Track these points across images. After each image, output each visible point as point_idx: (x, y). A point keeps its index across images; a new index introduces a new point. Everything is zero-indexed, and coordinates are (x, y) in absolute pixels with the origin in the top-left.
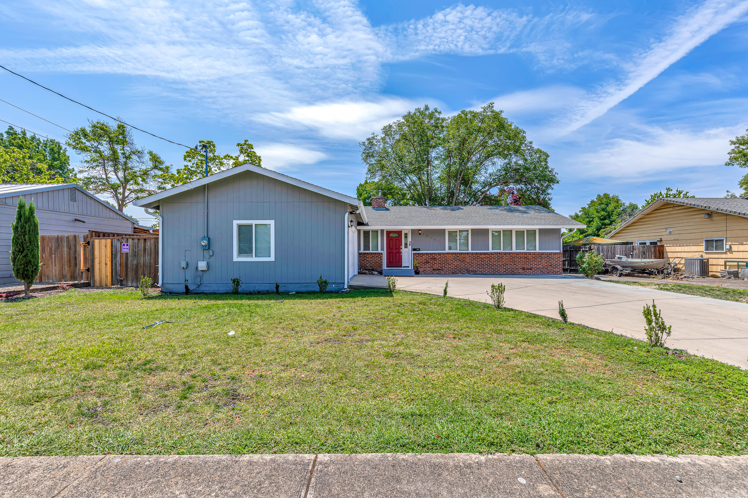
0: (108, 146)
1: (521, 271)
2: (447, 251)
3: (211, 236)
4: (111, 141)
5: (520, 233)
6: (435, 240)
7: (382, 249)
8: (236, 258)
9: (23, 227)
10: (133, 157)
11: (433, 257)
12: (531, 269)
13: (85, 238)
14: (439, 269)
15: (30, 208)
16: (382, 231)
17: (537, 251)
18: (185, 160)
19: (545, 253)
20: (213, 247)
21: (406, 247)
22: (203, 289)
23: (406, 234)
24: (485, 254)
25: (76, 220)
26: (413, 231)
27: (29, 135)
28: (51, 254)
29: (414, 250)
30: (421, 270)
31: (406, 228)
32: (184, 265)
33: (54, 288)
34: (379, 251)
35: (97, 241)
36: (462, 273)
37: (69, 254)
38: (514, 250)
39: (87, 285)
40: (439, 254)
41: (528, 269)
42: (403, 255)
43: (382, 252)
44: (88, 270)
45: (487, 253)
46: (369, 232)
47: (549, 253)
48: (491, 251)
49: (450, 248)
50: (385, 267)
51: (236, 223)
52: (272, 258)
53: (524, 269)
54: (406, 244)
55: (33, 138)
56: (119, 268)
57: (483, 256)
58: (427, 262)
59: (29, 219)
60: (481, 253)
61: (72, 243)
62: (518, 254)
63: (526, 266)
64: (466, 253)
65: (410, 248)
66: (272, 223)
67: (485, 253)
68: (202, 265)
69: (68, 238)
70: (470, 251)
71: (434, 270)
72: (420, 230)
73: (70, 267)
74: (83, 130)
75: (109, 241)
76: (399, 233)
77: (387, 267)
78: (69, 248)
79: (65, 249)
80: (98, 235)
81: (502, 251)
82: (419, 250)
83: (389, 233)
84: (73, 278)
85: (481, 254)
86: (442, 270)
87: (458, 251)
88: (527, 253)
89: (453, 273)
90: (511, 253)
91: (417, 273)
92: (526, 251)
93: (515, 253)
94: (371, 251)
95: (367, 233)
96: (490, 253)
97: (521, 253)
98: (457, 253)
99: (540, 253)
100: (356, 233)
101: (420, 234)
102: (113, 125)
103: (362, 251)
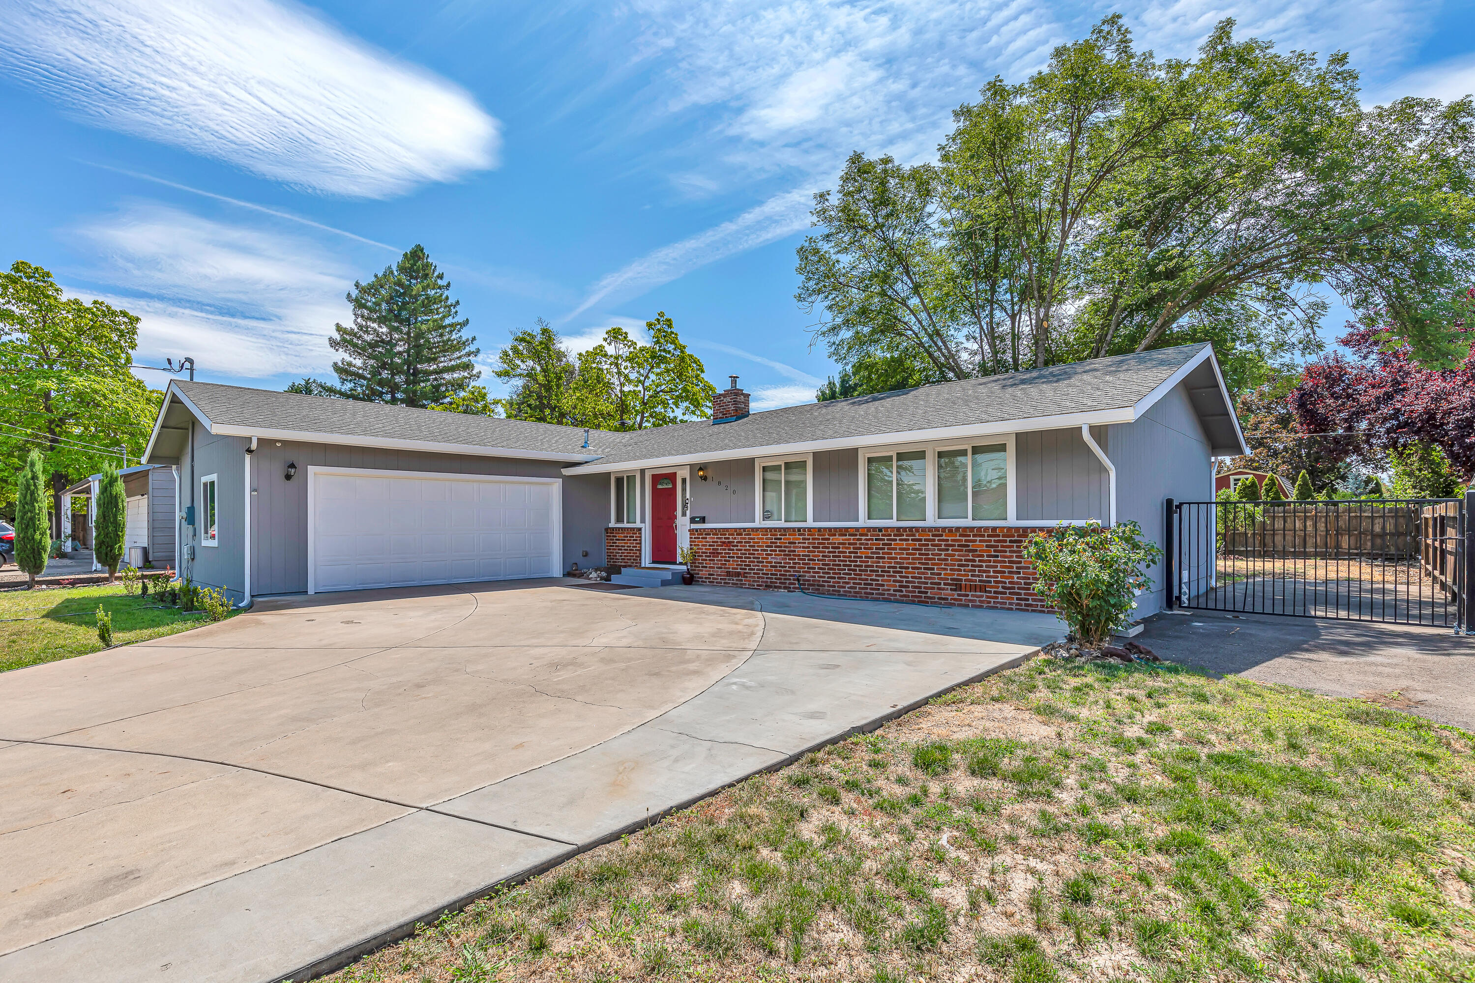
1: (947, 592)
2: (758, 521)
3: (195, 505)
5: (953, 460)
6: (734, 492)
7: (643, 521)
11: (727, 540)
12: (983, 589)
14: (738, 574)
16: (644, 473)
17: (1011, 520)
20: (196, 524)
21: (684, 514)
23: (683, 478)
24: (843, 531)
26: (693, 469)
29: (693, 520)
30: (704, 573)
34: (638, 524)
38: (931, 519)
40: (739, 532)
41: (975, 588)
42: (678, 532)
43: (642, 526)
45: (847, 529)
46: (623, 478)
48: (863, 521)
49: (767, 516)
53: (958, 587)
54: (685, 506)
57: (838, 539)
58: (715, 553)
60: (830, 529)
62: (937, 531)
63: (965, 576)
64: (794, 529)
65: (688, 513)
67: (840, 529)
70: (810, 523)
71: (729, 574)
72: (700, 468)
76: (672, 477)
81: (893, 523)
82: (704, 522)
83: (656, 479)
85: (832, 531)
86: (745, 575)
87: (782, 524)
88: (972, 529)
89: (768, 587)
90: (917, 529)
91: (689, 579)
92: (968, 522)
93: (930, 529)
94: (625, 525)
95: (619, 481)
96: (857, 529)
97: (950, 530)
98: (775, 529)
99: (1017, 529)
100: (555, 487)
101: (704, 478)
102: (537, 330)
103: (612, 524)
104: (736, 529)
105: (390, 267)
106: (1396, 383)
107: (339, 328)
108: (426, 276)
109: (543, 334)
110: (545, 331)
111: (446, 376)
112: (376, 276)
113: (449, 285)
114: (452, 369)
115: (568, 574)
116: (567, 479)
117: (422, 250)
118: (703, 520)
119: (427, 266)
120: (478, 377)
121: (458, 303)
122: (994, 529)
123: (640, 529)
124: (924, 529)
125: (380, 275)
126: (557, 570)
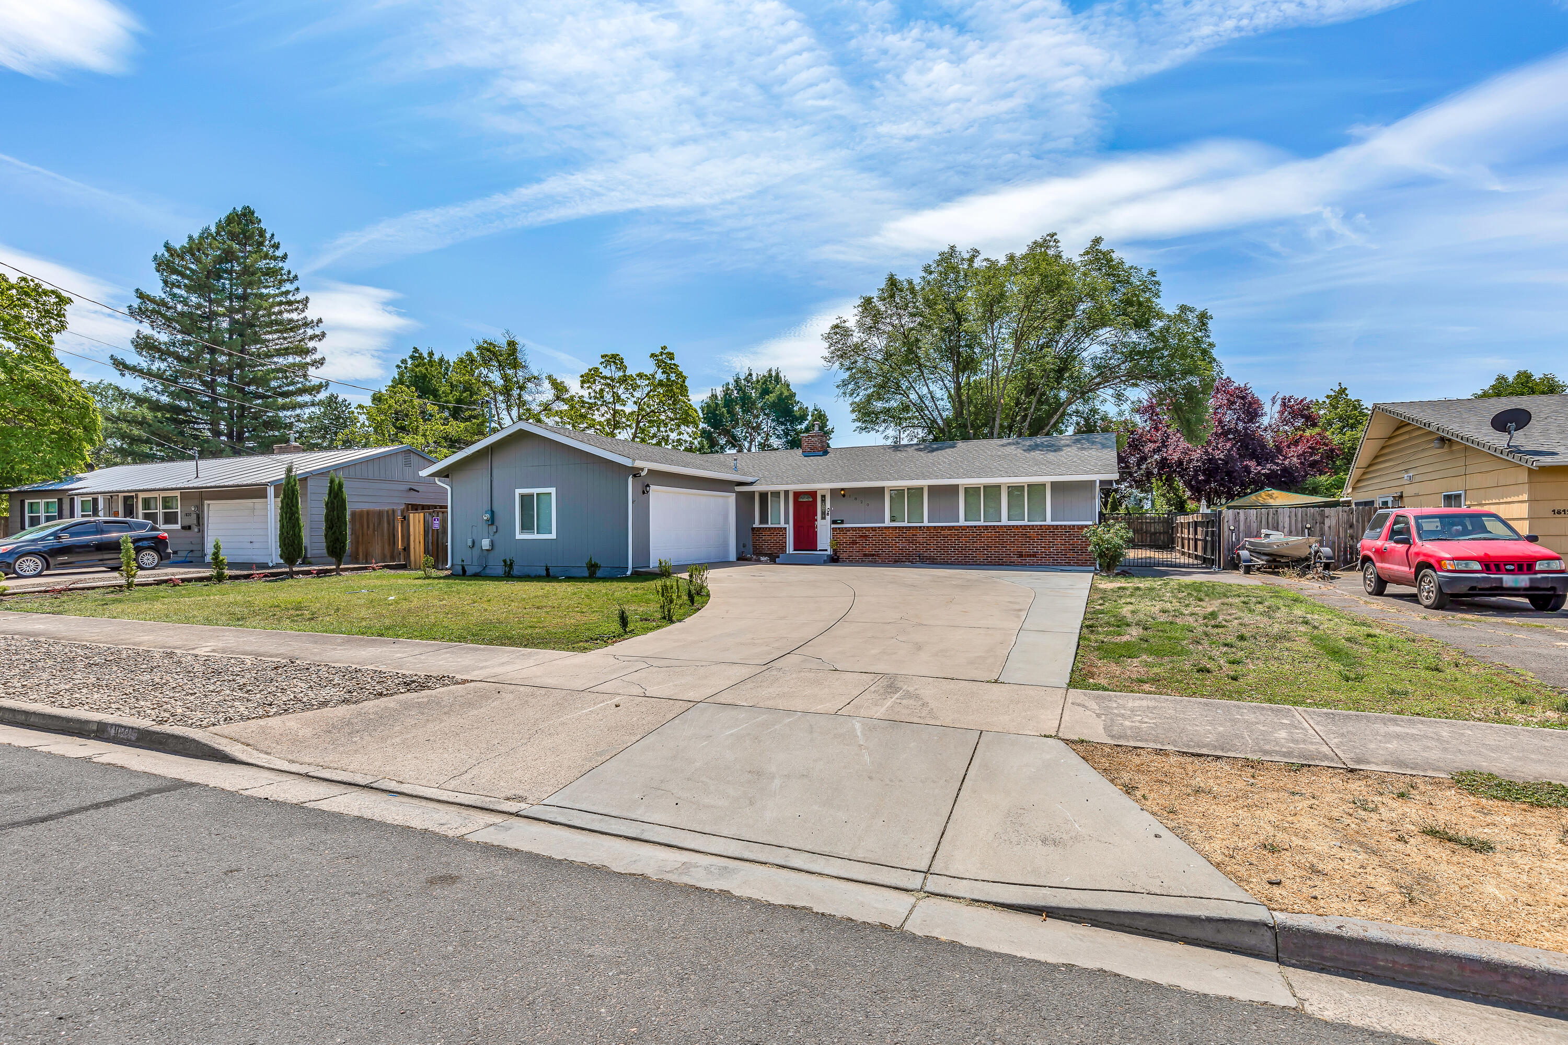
0: (498, 373)
1: (1015, 558)
2: (887, 523)
3: (495, 509)
4: (501, 367)
5: (1015, 490)
6: (868, 505)
7: (787, 522)
8: (519, 536)
9: (332, 503)
10: (529, 385)
11: (863, 534)
12: (1034, 556)
13: (402, 512)
14: (873, 555)
15: (339, 483)
16: (787, 493)
17: (1049, 522)
18: (582, 387)
19: (1061, 526)
20: (496, 523)
21: (823, 518)
22: (488, 571)
23: (823, 497)
24: (950, 528)
25: (411, 489)
26: (833, 492)
27: (436, 357)
28: (374, 530)
29: (834, 522)
30: (843, 556)
31: (822, 486)
32: (470, 543)
33: (365, 568)
34: (782, 525)
35: (411, 515)
36: (912, 562)
37: (388, 530)
38: (1004, 521)
39: (403, 567)
40: (874, 529)
41: (1030, 556)
42: (819, 530)
43: (787, 526)
44: (404, 549)
45: (953, 527)
46: (767, 494)
47: (1069, 526)
48: (962, 522)
49: (893, 519)
50: (790, 549)
51: (518, 492)
52: (553, 536)
53: (1021, 556)
54: (823, 513)
55: (441, 360)
56: (431, 547)
57: (947, 532)
58: (854, 543)
59: (337, 494)
61: (391, 518)
62: (1008, 528)
63: (1025, 551)
64: (915, 527)
65: (828, 518)
66: (553, 490)
68: (486, 543)
69: (388, 512)
70: (926, 523)
71: (865, 555)
72: (842, 489)
73: (389, 545)
74: (469, 354)
75: (422, 515)
76: (813, 494)
77: (795, 550)
78: (389, 523)
79: (386, 525)
80: (415, 508)
81: (982, 523)
83: (797, 494)
84: (393, 559)
85: (941, 528)
86: (877, 555)
87: (905, 524)
88: (1029, 526)
89: (896, 561)
90: (998, 526)
91: (834, 560)
92: (1026, 522)
93: (1005, 526)
94: (770, 525)
95: (764, 496)
96: (960, 527)
97: (1017, 526)
98: (903, 527)
99: (1053, 526)
100: (732, 498)
101: (844, 496)
102: (502, 342)
103: (757, 524)
104: (872, 528)
105: (208, 229)
106: (1163, 442)
107: (141, 295)
108: (261, 244)
109: (509, 344)
110: (512, 344)
111: (275, 359)
112: (190, 238)
113: (285, 257)
114: (285, 352)
115: (738, 559)
116: (739, 494)
117: (253, 213)
118: (842, 522)
119: (262, 233)
120: (322, 364)
121: (296, 277)
122: (1041, 526)
123: (785, 528)
124: (1002, 526)
125: (196, 235)
126: (733, 556)
